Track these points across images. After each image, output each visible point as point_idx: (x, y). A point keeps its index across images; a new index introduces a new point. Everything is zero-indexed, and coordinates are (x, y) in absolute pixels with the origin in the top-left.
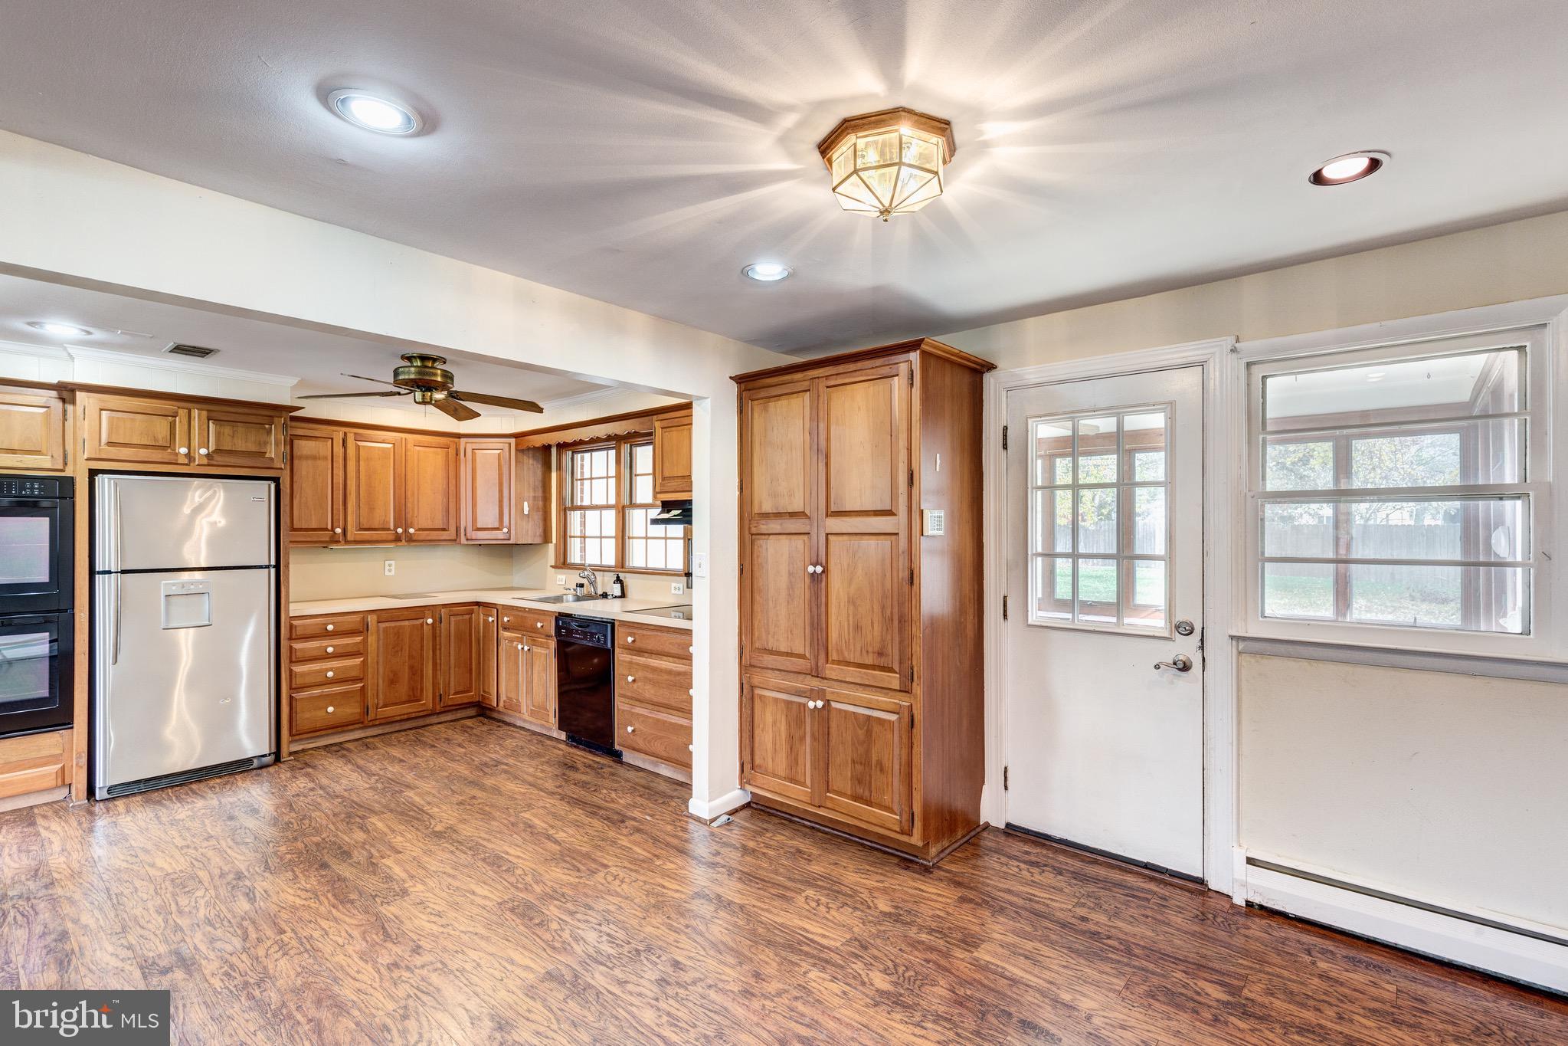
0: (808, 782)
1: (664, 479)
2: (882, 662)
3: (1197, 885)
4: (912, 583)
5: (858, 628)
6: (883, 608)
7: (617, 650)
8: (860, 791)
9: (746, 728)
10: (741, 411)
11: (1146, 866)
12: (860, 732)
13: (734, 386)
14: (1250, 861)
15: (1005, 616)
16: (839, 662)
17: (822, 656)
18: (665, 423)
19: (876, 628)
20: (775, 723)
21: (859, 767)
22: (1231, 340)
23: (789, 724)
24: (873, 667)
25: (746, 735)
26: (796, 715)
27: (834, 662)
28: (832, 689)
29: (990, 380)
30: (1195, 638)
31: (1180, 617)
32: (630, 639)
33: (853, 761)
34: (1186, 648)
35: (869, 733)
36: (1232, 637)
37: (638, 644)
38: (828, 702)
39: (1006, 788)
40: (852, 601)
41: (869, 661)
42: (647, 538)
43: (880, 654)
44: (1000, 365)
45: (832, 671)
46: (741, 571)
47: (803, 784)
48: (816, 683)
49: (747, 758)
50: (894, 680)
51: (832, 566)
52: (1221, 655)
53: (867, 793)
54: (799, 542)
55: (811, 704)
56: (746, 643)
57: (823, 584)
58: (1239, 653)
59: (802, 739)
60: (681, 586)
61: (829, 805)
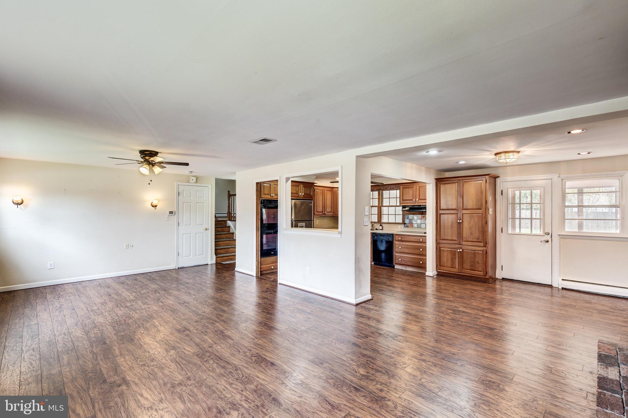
0: (457, 268)
1: (403, 200)
2: (478, 240)
3: (551, 286)
4: (486, 224)
5: (471, 234)
6: (479, 229)
7: (394, 241)
8: (472, 268)
9: (438, 257)
10: (437, 186)
11: (538, 283)
12: (472, 256)
13: (435, 181)
14: (563, 280)
15: (502, 232)
16: (466, 241)
17: (461, 240)
18: (403, 187)
19: (477, 233)
20: (447, 255)
21: (472, 263)
22: (558, 175)
23: (451, 256)
24: (476, 242)
25: (438, 259)
26: (453, 253)
27: (464, 241)
28: (464, 247)
29: (498, 180)
30: (550, 235)
31: (546, 231)
32: (400, 238)
33: (470, 262)
34: (548, 238)
35: (475, 256)
36: (558, 235)
37: (402, 240)
38: (463, 250)
39: (502, 270)
40: (470, 228)
41: (475, 240)
42: (388, 214)
43: (478, 239)
44: (501, 176)
45: (464, 243)
46: (437, 222)
47: (456, 268)
48: (459, 246)
49: (438, 263)
50: (482, 244)
51: (464, 220)
52: (556, 239)
53: (474, 268)
54: (454, 216)
55: (459, 250)
56: (438, 237)
57: (462, 224)
58: (560, 238)
59: (455, 258)
60: (402, 227)
61: (463, 272)
